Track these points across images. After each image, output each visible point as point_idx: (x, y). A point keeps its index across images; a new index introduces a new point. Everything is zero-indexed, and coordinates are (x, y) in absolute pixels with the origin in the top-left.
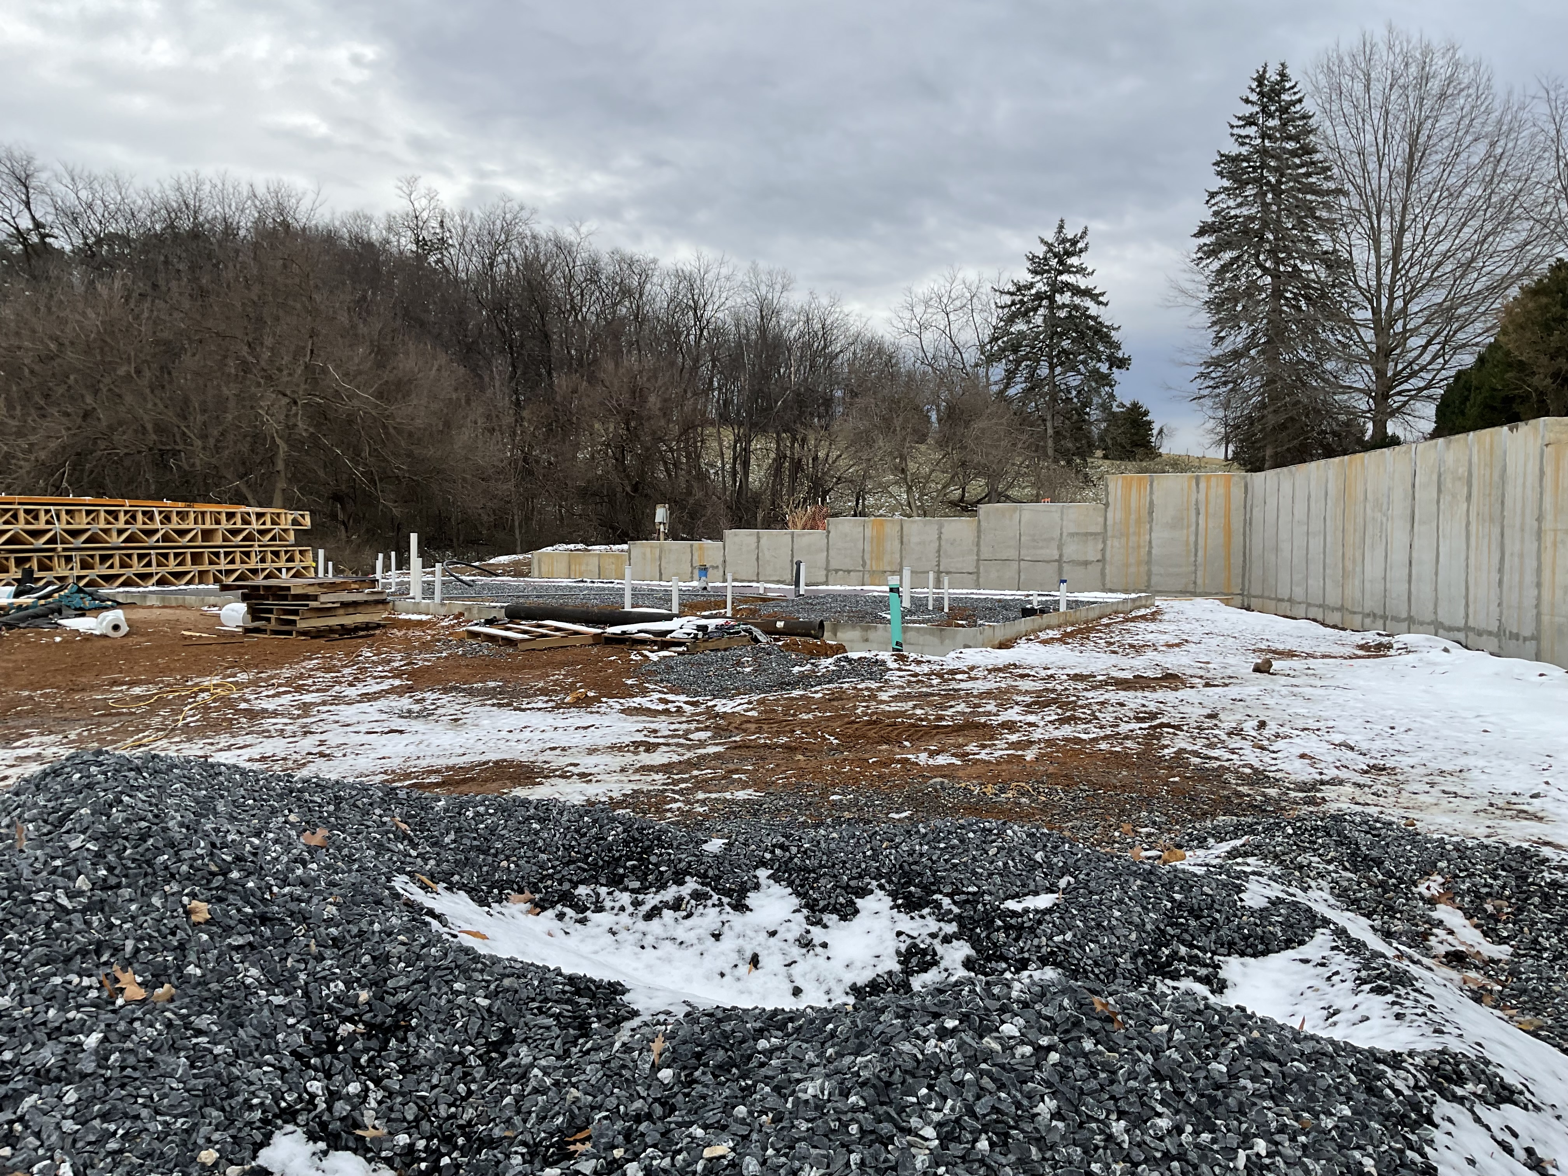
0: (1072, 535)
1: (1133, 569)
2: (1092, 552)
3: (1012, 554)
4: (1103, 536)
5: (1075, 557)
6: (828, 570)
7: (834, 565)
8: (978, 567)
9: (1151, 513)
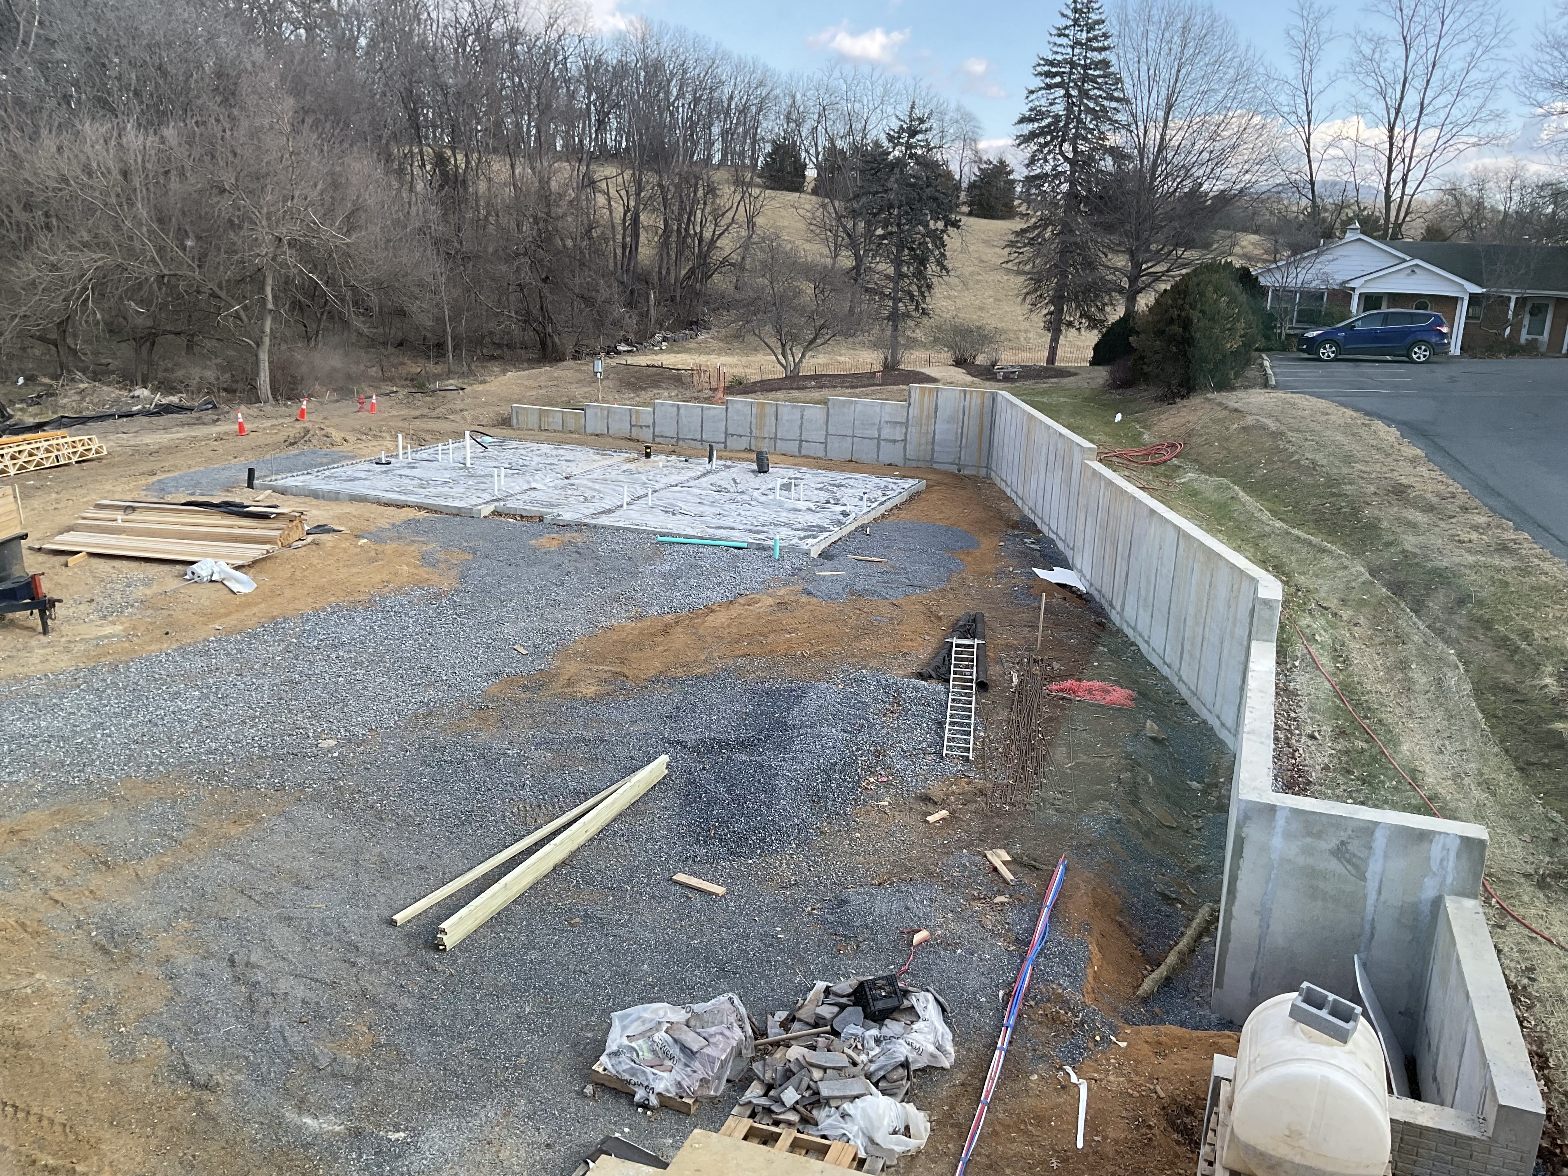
0: (887, 422)
1: (923, 447)
2: (898, 434)
3: (850, 433)
4: (906, 424)
5: (887, 437)
6: (726, 434)
7: (730, 431)
8: (826, 438)
9: (936, 412)
